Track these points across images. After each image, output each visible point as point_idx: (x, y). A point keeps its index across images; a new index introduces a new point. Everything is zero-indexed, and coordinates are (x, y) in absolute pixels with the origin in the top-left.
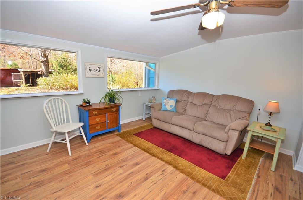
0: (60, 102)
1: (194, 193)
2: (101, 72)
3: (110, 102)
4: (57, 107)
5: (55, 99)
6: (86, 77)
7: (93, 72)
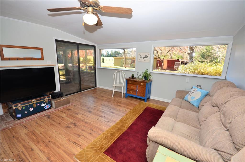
0: (122, 73)
1: (91, 134)
2: (147, 59)
3: (145, 79)
4: (122, 76)
5: (120, 71)
6: (138, 62)
7: (142, 58)
